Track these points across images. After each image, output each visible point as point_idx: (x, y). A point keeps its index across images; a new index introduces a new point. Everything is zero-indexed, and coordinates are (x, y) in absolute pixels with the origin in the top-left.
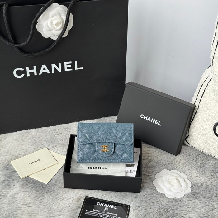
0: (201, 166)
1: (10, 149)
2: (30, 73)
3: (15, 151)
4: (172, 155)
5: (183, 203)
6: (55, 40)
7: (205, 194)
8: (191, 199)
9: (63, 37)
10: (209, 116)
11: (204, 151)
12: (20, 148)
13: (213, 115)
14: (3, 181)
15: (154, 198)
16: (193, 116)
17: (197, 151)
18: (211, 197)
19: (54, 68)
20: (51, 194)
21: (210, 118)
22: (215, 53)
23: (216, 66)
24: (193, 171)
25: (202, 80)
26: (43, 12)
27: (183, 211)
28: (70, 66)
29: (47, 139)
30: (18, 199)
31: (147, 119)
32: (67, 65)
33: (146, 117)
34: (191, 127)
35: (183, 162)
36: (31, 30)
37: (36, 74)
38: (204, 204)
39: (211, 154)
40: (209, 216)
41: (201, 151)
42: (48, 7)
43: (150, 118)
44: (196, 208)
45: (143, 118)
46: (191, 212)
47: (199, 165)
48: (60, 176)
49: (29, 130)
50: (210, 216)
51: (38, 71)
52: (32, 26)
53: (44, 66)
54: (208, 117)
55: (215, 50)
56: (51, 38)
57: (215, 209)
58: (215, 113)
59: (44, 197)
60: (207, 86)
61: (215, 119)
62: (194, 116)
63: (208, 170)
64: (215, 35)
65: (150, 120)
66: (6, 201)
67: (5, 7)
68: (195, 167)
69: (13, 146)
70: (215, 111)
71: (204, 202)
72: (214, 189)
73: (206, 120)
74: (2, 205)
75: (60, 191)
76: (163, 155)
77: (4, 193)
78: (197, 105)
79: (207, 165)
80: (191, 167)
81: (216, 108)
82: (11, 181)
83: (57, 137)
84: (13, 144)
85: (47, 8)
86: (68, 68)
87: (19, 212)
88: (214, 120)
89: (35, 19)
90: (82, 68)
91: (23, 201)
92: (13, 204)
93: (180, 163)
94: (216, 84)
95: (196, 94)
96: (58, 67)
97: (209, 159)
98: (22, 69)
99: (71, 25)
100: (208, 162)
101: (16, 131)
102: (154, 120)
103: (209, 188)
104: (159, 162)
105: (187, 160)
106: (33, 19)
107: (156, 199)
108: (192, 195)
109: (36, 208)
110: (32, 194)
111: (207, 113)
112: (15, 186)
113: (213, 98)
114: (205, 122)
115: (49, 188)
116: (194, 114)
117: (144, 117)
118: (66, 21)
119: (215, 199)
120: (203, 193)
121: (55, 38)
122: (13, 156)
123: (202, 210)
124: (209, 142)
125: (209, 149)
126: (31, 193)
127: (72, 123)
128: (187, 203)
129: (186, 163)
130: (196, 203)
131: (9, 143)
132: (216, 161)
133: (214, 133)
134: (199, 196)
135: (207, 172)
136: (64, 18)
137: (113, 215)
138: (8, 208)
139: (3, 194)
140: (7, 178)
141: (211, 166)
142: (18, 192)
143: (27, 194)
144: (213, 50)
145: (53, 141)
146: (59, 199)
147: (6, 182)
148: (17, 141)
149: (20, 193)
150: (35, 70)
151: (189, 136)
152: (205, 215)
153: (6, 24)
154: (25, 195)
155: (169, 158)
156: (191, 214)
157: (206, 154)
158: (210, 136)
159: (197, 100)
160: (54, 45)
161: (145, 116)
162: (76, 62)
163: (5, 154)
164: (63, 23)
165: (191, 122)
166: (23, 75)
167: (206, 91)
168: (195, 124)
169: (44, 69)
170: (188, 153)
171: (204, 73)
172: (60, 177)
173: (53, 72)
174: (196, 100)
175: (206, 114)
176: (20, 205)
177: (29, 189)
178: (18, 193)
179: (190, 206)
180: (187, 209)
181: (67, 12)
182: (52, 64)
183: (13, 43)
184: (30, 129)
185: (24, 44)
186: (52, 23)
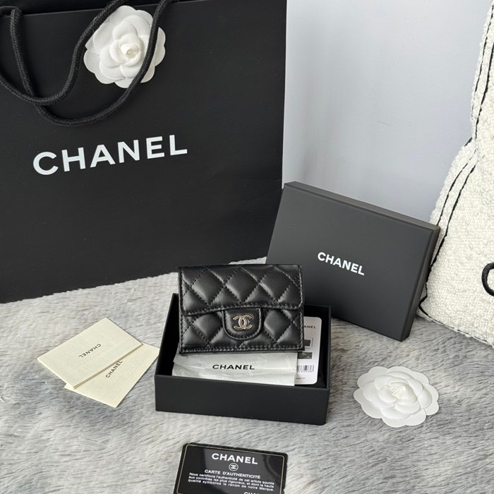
0: (456, 363)
1: (28, 335)
2: (70, 163)
3: (40, 338)
4: (391, 340)
5: (418, 444)
6: (125, 89)
7: (468, 423)
8: (437, 435)
9: (143, 81)
10: (472, 249)
11: (461, 329)
12: (50, 332)
13: (481, 247)
14: (15, 404)
15: (353, 435)
16: (435, 253)
17: (447, 331)
18: (481, 429)
19: (125, 151)
20: (125, 429)
21: (475, 255)
22: (481, 110)
23: (484, 138)
24: (438, 374)
25: (454, 172)
26: (99, 26)
27: (419, 464)
28: (159, 147)
29: (109, 312)
30: (50, 443)
31: (334, 261)
32: (153, 144)
33: (330, 257)
34: (431, 276)
35: (416, 353)
36: (73, 66)
37: (83, 166)
38: (466, 444)
39: (477, 335)
40: (477, 470)
41: (456, 330)
42: (110, 14)
43: (339, 259)
44: (449, 454)
45: (323, 259)
46: (436, 463)
47: (450, 361)
48: (143, 390)
49: (68, 292)
50: (480, 470)
51: (89, 159)
52: (74, 57)
53: (101, 148)
54: (469, 252)
55: (482, 103)
56: (117, 84)
57: (490, 455)
58: (485, 241)
59: (110, 437)
60: (465, 183)
61: (485, 256)
62: (438, 252)
63: (471, 371)
64: (481, 70)
65: (339, 264)
66: (24, 448)
67: (15, 15)
68: (443, 365)
69: (34, 329)
70: (485, 238)
71: (466, 441)
72: (487, 412)
73: (465, 260)
74: (15, 458)
75: (144, 424)
76: (371, 341)
77: (19, 430)
78: (443, 227)
79: (469, 360)
80: (434, 365)
81: (487, 230)
82: (33, 405)
83: (133, 307)
84: (34, 325)
85: (107, 16)
86: (154, 152)
87: (52, 472)
88: (483, 259)
89: (80, 41)
90: (185, 151)
91: (60, 448)
92: (39, 454)
93: (408, 355)
94: (485, 177)
95: (440, 203)
96: (133, 150)
97: (472, 346)
98: (53, 156)
99: (160, 55)
100: (471, 353)
101: (41, 296)
102: (350, 263)
103: (475, 410)
104: (361, 357)
105: (423, 351)
106: (77, 42)
107: (358, 438)
108: (438, 426)
109: (90, 461)
110: (81, 431)
111: (467, 243)
112: (41, 416)
113: (478, 208)
114: (462, 264)
115: (119, 417)
116: (437, 248)
117: (325, 258)
118: (149, 46)
119: (489, 434)
120: (462, 421)
121: (125, 84)
122: (35, 349)
123: (461, 458)
124: (471, 308)
125: (473, 325)
126: (80, 429)
127: (166, 275)
128: (427, 444)
129: (423, 356)
130: (448, 442)
131: (25, 321)
132: (489, 352)
133: (484, 288)
134: (455, 428)
135: (470, 375)
136: (146, 38)
137: (251, 479)
138: (29, 463)
139: (16, 434)
140: (24, 398)
141: (479, 363)
142: (51, 428)
143: (71, 431)
144: (477, 103)
145: (123, 315)
146: (142, 441)
147: (23, 407)
148: (43, 317)
149: (55, 431)
150: (81, 158)
151: (426, 297)
152: (469, 469)
153: (18, 55)
154: (66, 435)
155: (384, 347)
156: (436, 470)
157: (467, 336)
158: (476, 293)
159: (444, 215)
160: (122, 100)
161: (328, 256)
162: (172, 138)
163: (18, 346)
164: (142, 50)
165: (432, 265)
166: (55, 169)
167: (464, 196)
168: (441, 269)
169: (102, 154)
170: (427, 336)
171: (458, 157)
172: (142, 392)
173: (122, 160)
174: (441, 215)
175: (465, 245)
176: (56, 458)
177: (74, 421)
178: (49, 430)
179: (435, 449)
180: (428, 458)
181: (153, 25)
182: (119, 143)
183: (31, 97)
184: (71, 290)
185: (56, 97)
186: (118, 50)
